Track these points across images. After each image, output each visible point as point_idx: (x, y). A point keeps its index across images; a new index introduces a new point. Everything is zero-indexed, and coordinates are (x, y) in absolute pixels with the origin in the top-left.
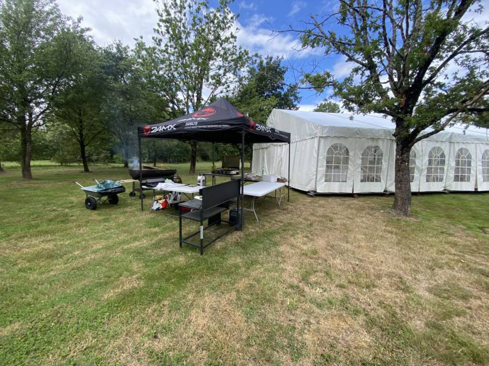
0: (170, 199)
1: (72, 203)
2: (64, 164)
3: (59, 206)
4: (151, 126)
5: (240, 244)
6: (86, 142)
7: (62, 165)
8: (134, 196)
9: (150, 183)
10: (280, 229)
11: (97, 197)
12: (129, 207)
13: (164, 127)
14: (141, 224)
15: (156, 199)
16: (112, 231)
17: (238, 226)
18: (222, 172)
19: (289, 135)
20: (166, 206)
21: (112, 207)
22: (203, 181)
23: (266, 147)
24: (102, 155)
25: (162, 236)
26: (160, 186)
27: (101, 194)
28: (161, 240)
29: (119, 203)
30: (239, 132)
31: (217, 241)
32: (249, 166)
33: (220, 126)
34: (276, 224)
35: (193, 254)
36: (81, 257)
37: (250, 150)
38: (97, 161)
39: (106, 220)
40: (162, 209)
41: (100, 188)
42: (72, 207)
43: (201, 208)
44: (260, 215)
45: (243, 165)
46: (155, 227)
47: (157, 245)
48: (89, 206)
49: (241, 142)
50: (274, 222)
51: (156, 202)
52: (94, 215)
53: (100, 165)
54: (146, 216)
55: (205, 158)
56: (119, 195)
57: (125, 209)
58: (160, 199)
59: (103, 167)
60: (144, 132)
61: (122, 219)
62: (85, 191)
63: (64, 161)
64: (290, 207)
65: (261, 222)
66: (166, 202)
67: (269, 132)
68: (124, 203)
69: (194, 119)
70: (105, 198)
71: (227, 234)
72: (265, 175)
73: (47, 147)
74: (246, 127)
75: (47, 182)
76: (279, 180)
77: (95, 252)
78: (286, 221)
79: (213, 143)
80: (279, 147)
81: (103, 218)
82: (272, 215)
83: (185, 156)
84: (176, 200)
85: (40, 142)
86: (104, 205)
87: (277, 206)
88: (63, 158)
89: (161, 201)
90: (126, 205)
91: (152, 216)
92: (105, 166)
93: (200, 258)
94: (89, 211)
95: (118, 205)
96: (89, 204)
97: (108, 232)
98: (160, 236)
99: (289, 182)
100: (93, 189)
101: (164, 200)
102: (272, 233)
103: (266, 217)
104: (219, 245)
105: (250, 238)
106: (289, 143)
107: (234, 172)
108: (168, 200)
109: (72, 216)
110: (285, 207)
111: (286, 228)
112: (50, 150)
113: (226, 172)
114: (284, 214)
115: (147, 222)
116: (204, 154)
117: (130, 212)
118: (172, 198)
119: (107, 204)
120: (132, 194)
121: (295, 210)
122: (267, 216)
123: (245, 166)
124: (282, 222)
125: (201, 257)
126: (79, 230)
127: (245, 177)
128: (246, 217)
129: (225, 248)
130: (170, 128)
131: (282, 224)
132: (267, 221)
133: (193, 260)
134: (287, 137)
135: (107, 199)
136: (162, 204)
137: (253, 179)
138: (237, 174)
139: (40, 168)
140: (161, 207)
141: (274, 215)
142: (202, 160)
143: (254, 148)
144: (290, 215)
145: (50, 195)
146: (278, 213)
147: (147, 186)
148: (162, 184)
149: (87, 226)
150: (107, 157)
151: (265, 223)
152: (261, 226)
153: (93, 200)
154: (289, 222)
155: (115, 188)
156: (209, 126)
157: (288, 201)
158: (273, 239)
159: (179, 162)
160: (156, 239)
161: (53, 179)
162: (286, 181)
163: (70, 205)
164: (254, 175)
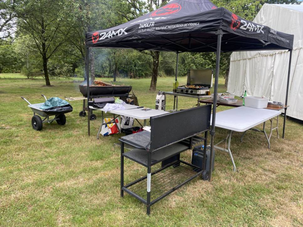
0: (121, 123)
1: (21, 121)
2: (30, 77)
3: (8, 123)
4: (100, 31)
5: (205, 205)
6: (48, 54)
7: (28, 78)
8: (84, 116)
9: (98, 103)
10: (271, 186)
11: (43, 116)
12: (76, 130)
13: (113, 32)
14: (83, 154)
15: (104, 123)
16: (51, 159)
17: (205, 173)
18: (187, 91)
19: (291, 38)
20: (116, 131)
21: (59, 128)
22: (163, 101)
23: (249, 57)
24: (65, 69)
25: (103, 176)
26: (108, 108)
27: (47, 113)
28: (100, 181)
29: (66, 124)
30: (214, 32)
31: (172, 193)
32: (224, 83)
33: (186, 25)
34: (265, 174)
35: (137, 210)
36: (6, 194)
37: (226, 62)
38: (60, 74)
39: (48, 145)
40: (111, 135)
41: (48, 106)
42: (20, 125)
43: (149, 147)
44: (238, 155)
45: (216, 81)
46: (97, 160)
47: (94, 189)
48: (36, 126)
49: (215, 50)
50: (261, 170)
51: (104, 126)
52: (39, 137)
53: (63, 79)
54: (92, 143)
55: (169, 72)
56: (66, 115)
57: (71, 132)
58: (110, 123)
59: (64, 81)
60: (92, 40)
61: (65, 144)
62: (32, 108)
63: (30, 75)
64: (286, 147)
65: (240, 168)
66: (116, 126)
67: (261, 33)
68: (72, 124)
69: (151, 19)
70: (53, 117)
71: (187, 183)
72: (249, 98)
73: (15, 59)
74: (224, 24)
75: (9, 95)
76: (270, 106)
77: (23, 188)
78: (280, 172)
79: (178, 53)
80: (269, 58)
81: (46, 141)
82: (256, 158)
83: (147, 70)
84: (128, 125)
85: (10, 55)
86: (51, 125)
87: (264, 143)
88: (30, 71)
89: (110, 125)
90: (73, 127)
91: (99, 143)
92: (67, 80)
93: (144, 218)
94: (35, 132)
95: (65, 127)
96: (35, 123)
97: (45, 161)
98: (101, 175)
99: (286, 109)
100: (40, 106)
101: (114, 124)
102: (258, 191)
103: (248, 161)
104: (174, 200)
105: (223, 195)
106: (291, 50)
107: (203, 92)
108: (118, 124)
109: (17, 136)
110: (278, 147)
111: (281, 184)
112: (19, 63)
113: (192, 92)
114: (278, 158)
115: (90, 151)
116: (169, 67)
117: (76, 136)
118: (124, 121)
119: (54, 124)
120: (82, 114)
121: (295, 154)
122: (249, 158)
123: (219, 83)
124: (274, 172)
125: (147, 217)
126: (18, 155)
127: (218, 99)
128: (217, 158)
129: (183, 208)
130: (120, 33)
131: (274, 176)
132: (249, 169)
133: (135, 221)
134: (288, 41)
135: (55, 119)
136: (111, 129)
137: (230, 102)
138: (207, 94)
139: (9, 81)
140: (110, 132)
141: (261, 159)
142: (165, 75)
143: (232, 59)
144: (286, 161)
145: (5, 110)
146: (267, 156)
147: (94, 106)
148: (111, 104)
149: (27, 151)
150: (69, 71)
151: (246, 171)
152: (239, 177)
153: (38, 119)
154: (286, 173)
155: (62, 107)
156: (170, 27)
157: (283, 137)
158: (259, 203)
159: (141, 76)
160: (95, 178)
161: (15, 93)
162: (282, 108)
163: (18, 123)
164: (231, 97)
